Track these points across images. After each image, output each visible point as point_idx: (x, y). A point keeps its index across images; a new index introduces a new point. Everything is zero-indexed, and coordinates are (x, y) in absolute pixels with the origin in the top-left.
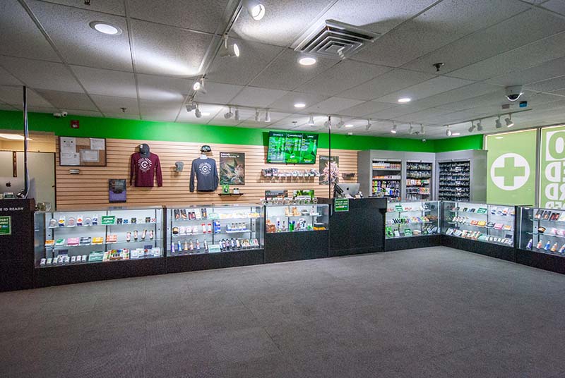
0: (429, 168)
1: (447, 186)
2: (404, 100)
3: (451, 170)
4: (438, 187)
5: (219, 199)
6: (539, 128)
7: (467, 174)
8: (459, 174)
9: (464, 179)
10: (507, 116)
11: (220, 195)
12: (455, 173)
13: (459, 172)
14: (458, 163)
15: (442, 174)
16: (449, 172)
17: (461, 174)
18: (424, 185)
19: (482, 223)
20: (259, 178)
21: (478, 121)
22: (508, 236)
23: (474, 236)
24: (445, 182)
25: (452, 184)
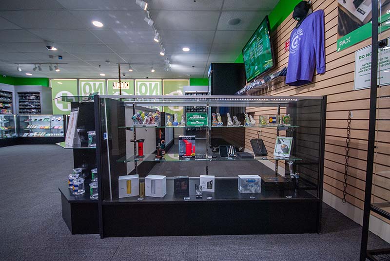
0: (10, 96)
1: (25, 108)
3: (28, 98)
4: (18, 109)
6: (78, 79)
7: (39, 101)
8: (33, 101)
9: (37, 104)
10: (56, 65)
12: (30, 100)
13: (33, 99)
14: (32, 93)
15: (21, 100)
16: (26, 99)
17: (35, 100)
18: (6, 108)
19: (47, 127)
21: (39, 65)
22: (62, 132)
23: (42, 135)
24: (23, 106)
25: (28, 107)
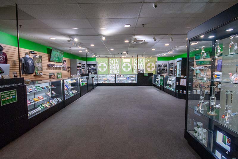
2: (112, 50)
3: (90, 66)
5: (34, 77)
9: (94, 69)
11: (34, 75)
20: (47, 68)
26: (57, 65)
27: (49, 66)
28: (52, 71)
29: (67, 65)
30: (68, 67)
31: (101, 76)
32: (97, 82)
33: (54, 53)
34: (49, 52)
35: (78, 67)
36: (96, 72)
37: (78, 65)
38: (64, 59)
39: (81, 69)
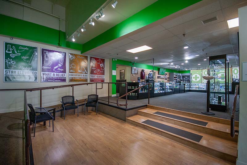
6: (202, 70)
26: (162, 76)
27: (158, 77)
28: (159, 80)
29: (167, 76)
30: (168, 78)
31: (193, 84)
32: (189, 89)
33: (161, 70)
34: (159, 70)
35: (175, 77)
36: (189, 81)
37: (175, 76)
38: (166, 73)
39: (177, 79)
